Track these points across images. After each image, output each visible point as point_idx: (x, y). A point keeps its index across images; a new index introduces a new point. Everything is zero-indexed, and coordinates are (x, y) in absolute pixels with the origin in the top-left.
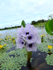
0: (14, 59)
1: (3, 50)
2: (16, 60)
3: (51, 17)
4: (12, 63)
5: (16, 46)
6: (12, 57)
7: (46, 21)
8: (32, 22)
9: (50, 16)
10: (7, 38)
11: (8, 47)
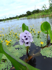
0: (19, 51)
1: (10, 45)
2: (20, 52)
3: (45, 7)
4: (18, 53)
5: (19, 42)
6: (17, 49)
7: (41, 10)
8: (27, 13)
9: (43, 7)
10: (10, 34)
11: (13, 42)
